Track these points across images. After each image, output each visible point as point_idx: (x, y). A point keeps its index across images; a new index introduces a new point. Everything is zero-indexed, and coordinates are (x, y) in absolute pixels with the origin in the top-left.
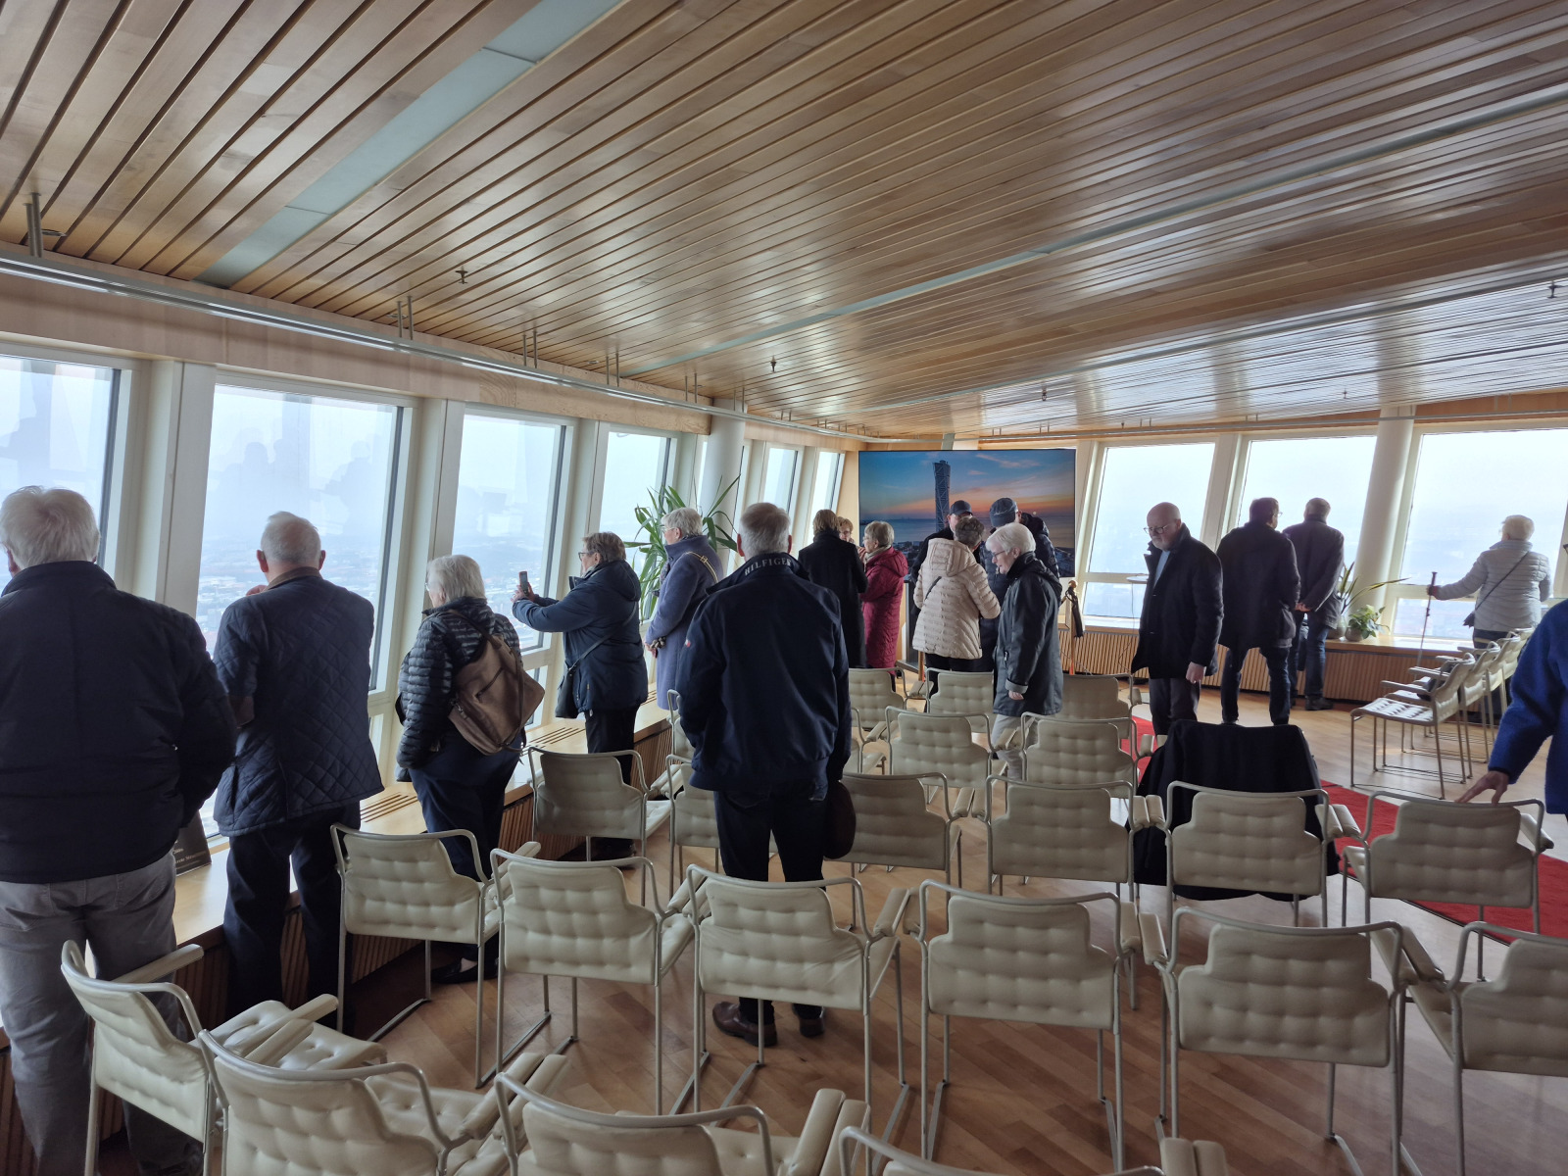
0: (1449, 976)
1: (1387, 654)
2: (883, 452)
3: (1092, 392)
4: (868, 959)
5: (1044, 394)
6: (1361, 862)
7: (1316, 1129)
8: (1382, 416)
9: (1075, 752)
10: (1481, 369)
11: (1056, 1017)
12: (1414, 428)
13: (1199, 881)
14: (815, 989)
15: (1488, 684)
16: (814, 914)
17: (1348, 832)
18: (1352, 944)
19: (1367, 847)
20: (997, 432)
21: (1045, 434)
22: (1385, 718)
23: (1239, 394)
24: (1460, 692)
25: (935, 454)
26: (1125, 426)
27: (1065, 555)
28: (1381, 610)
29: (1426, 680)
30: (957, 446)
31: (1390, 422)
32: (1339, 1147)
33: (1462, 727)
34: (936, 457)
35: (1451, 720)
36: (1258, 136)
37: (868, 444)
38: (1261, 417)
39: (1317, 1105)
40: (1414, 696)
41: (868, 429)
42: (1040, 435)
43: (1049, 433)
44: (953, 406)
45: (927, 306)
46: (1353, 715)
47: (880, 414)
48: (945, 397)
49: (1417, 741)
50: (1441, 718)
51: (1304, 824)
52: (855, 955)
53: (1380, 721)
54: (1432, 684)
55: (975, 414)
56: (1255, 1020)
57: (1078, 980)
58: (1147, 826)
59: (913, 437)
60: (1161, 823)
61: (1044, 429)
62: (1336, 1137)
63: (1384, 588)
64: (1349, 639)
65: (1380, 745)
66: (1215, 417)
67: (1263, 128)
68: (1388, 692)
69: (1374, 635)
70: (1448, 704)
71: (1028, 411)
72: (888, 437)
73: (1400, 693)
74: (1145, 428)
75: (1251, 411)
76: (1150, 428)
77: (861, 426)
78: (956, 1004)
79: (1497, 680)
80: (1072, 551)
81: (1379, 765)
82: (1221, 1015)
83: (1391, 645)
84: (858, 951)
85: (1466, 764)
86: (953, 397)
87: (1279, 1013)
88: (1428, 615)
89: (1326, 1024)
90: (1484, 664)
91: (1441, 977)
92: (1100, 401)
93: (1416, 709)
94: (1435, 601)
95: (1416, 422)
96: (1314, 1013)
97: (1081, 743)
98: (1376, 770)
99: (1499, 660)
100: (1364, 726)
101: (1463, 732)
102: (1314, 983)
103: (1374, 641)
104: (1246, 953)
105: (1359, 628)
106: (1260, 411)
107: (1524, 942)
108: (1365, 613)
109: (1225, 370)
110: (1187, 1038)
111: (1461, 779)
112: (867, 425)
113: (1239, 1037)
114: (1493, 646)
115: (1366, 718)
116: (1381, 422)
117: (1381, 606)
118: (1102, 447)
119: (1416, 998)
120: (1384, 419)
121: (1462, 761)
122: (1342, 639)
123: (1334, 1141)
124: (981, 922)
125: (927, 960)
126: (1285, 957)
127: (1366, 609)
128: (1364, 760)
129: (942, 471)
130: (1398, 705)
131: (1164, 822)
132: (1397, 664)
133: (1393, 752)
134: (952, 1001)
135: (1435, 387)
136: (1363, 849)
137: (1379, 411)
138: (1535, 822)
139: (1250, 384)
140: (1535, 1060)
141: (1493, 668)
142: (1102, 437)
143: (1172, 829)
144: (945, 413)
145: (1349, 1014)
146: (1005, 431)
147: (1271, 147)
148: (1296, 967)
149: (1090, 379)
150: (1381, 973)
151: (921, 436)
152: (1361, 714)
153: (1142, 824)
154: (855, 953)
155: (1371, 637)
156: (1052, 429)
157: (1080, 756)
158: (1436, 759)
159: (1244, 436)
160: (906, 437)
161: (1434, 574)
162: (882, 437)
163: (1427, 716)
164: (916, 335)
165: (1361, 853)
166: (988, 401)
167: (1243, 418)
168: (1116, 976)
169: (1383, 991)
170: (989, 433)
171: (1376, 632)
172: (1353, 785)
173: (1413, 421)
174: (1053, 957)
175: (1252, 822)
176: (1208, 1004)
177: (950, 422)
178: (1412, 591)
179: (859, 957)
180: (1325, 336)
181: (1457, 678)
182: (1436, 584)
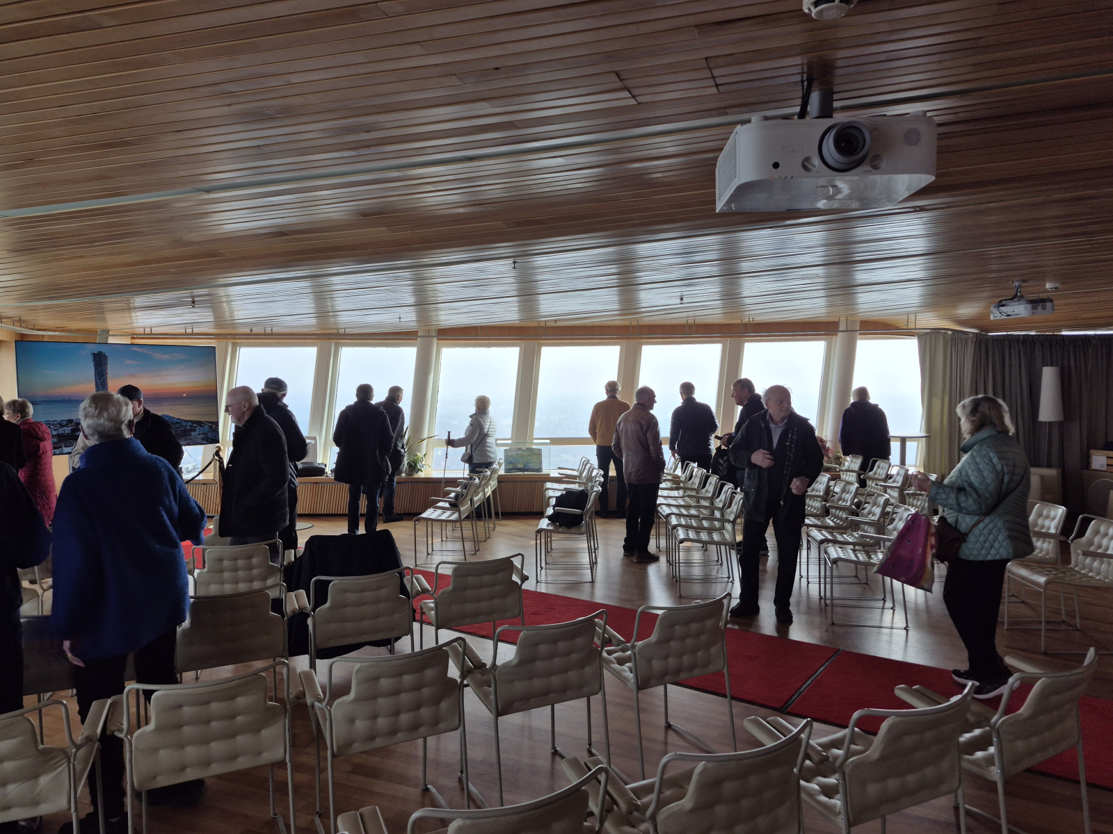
0: (489, 664)
1: (429, 482)
2: (39, 342)
3: (225, 304)
4: (74, 765)
5: (193, 302)
6: (431, 609)
7: (416, 786)
8: (419, 335)
9: (235, 570)
10: (475, 308)
11: (243, 763)
12: (437, 343)
13: (332, 644)
14: (21, 805)
15: (485, 494)
16: (20, 738)
17: (424, 591)
18: (438, 656)
19: (435, 599)
20: (148, 331)
21: (189, 334)
22: (432, 520)
23: (331, 314)
24: (471, 500)
25: (92, 346)
26: (253, 332)
27: (211, 427)
28: (425, 455)
29: (453, 495)
30: (111, 340)
31: (423, 338)
32: (431, 792)
33: (474, 522)
34: (95, 349)
35: (468, 518)
36: (364, 136)
37: (23, 335)
38: (348, 331)
39: (416, 771)
40: (447, 505)
41: (24, 321)
42: (185, 335)
43: (193, 334)
44: (106, 306)
45: (97, 220)
46: (415, 521)
47: (34, 309)
48: (99, 299)
49: (449, 533)
50: (463, 517)
51: (399, 591)
52: (63, 764)
53: (430, 523)
54: (457, 497)
55: (127, 315)
56: (382, 722)
57: (259, 731)
58: (297, 612)
59: (70, 331)
60: (305, 608)
61: (189, 331)
62: (428, 786)
63: (425, 441)
64: (407, 475)
65: (430, 539)
66: (317, 329)
67: (368, 132)
68: (432, 504)
69: (422, 471)
70: (465, 508)
71: (178, 315)
72: (44, 330)
73: (440, 504)
74: (268, 334)
75: (341, 326)
76: (272, 334)
77: (17, 318)
78: (159, 778)
79: (489, 491)
80: (217, 424)
81: (430, 551)
82: (360, 725)
83: (430, 476)
84: (65, 760)
85: (476, 543)
86: (106, 299)
87: (397, 713)
88: (447, 457)
89: (425, 712)
90: (483, 482)
91: (484, 665)
92: (231, 312)
93: (448, 513)
94: (450, 448)
95: (438, 339)
96: (418, 707)
97: (241, 562)
98: (428, 554)
99: (489, 480)
100: (421, 528)
101: (474, 525)
102: (417, 688)
103: (421, 475)
104: (376, 678)
105: (413, 467)
106: (347, 326)
107: (526, 632)
108: (416, 458)
109: (322, 297)
110: (339, 748)
111: (473, 553)
112: (23, 318)
113: (372, 738)
114: (486, 472)
115: (422, 521)
116: (418, 339)
117: (424, 453)
118: (235, 346)
119: (470, 684)
120: (420, 337)
121: (474, 541)
122: (403, 475)
123: (427, 789)
124: (180, 706)
125: (131, 751)
126: (400, 675)
127: (416, 455)
128: (422, 548)
129: (100, 361)
130: (439, 511)
131: (308, 606)
132: (436, 487)
133: (437, 540)
134: (155, 777)
135: (448, 317)
136: (433, 601)
137: (417, 331)
138: (520, 567)
139: (339, 308)
140: (532, 700)
141: (487, 485)
142: (235, 339)
143: (314, 610)
144: (100, 312)
145: (437, 701)
146: (155, 330)
147: (371, 146)
148: (408, 679)
149: (222, 294)
150: (453, 672)
151: (78, 331)
152: (419, 520)
153: (293, 612)
154: (62, 762)
155: (420, 472)
156: (196, 330)
157: (240, 572)
158: (462, 543)
159: (336, 343)
160: (62, 331)
161: (449, 433)
162: (37, 330)
163: (455, 517)
164: (84, 243)
165: (431, 603)
166: (137, 305)
167: (336, 331)
168: (287, 720)
169: (455, 681)
170: (141, 331)
171: (422, 469)
172: (416, 566)
173: (436, 339)
174: (240, 719)
175: (367, 595)
176: (352, 721)
177: (104, 320)
178: (438, 443)
179: (66, 764)
180: (394, 278)
181: (470, 492)
182: (451, 438)
